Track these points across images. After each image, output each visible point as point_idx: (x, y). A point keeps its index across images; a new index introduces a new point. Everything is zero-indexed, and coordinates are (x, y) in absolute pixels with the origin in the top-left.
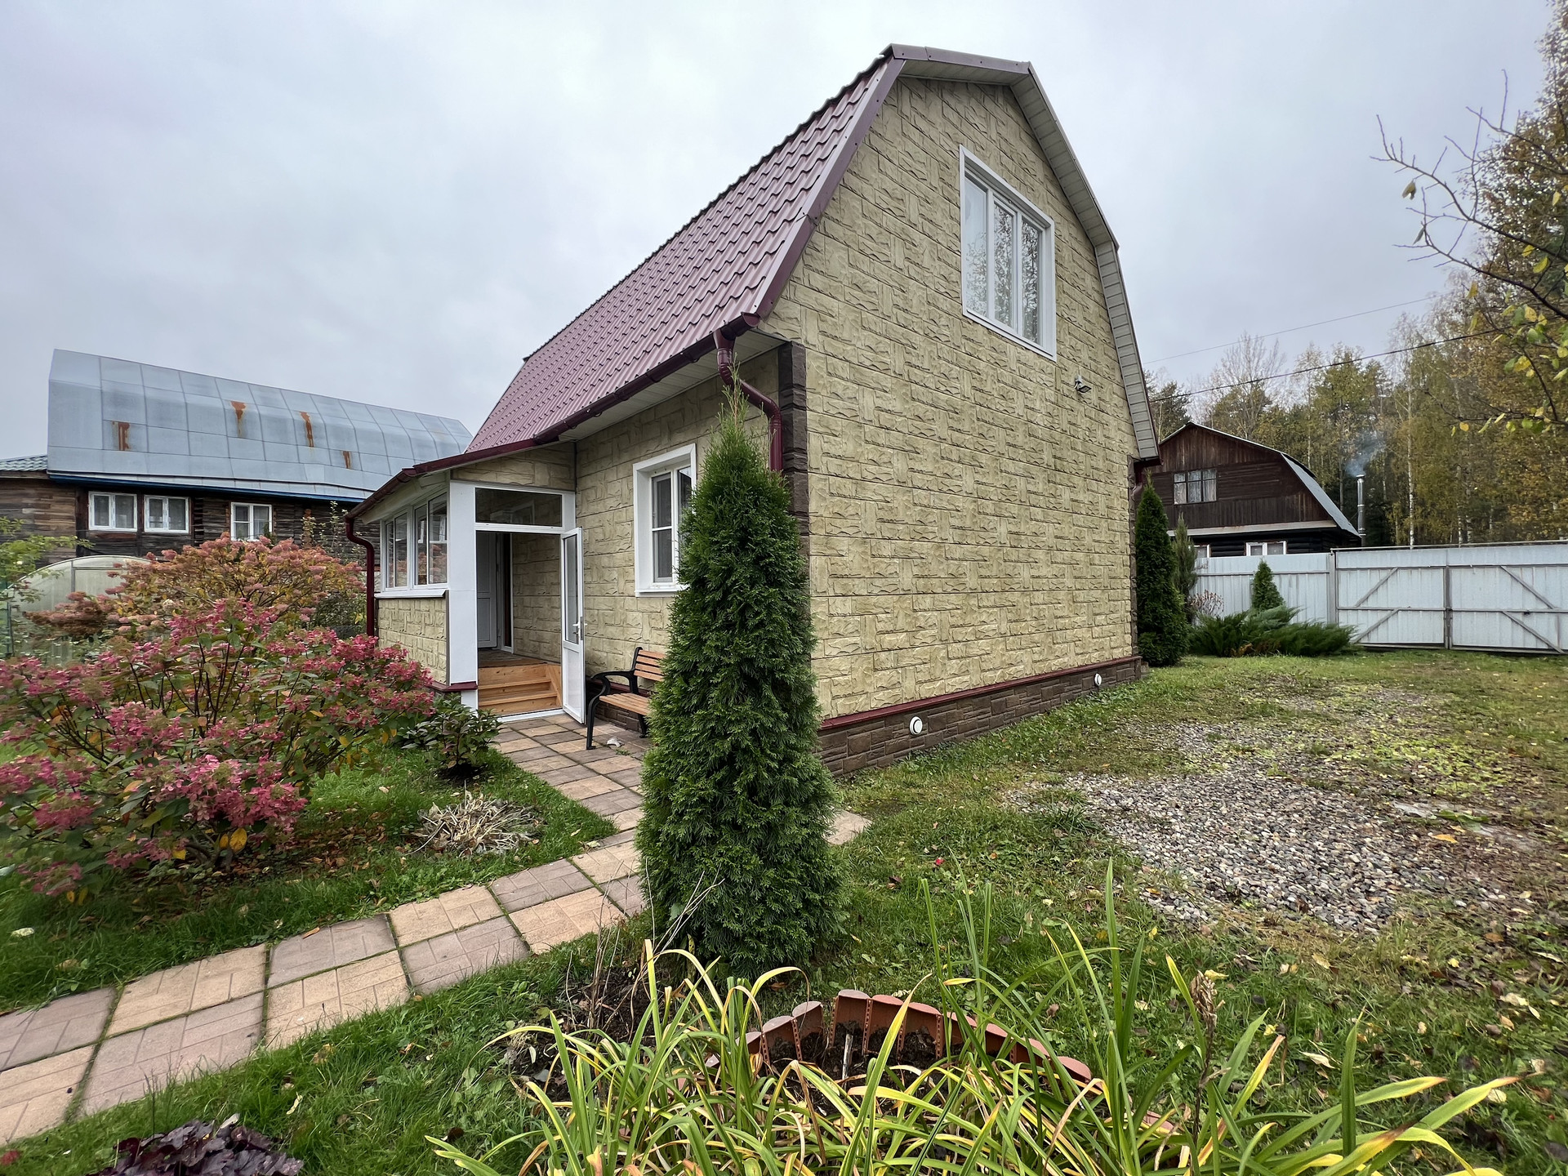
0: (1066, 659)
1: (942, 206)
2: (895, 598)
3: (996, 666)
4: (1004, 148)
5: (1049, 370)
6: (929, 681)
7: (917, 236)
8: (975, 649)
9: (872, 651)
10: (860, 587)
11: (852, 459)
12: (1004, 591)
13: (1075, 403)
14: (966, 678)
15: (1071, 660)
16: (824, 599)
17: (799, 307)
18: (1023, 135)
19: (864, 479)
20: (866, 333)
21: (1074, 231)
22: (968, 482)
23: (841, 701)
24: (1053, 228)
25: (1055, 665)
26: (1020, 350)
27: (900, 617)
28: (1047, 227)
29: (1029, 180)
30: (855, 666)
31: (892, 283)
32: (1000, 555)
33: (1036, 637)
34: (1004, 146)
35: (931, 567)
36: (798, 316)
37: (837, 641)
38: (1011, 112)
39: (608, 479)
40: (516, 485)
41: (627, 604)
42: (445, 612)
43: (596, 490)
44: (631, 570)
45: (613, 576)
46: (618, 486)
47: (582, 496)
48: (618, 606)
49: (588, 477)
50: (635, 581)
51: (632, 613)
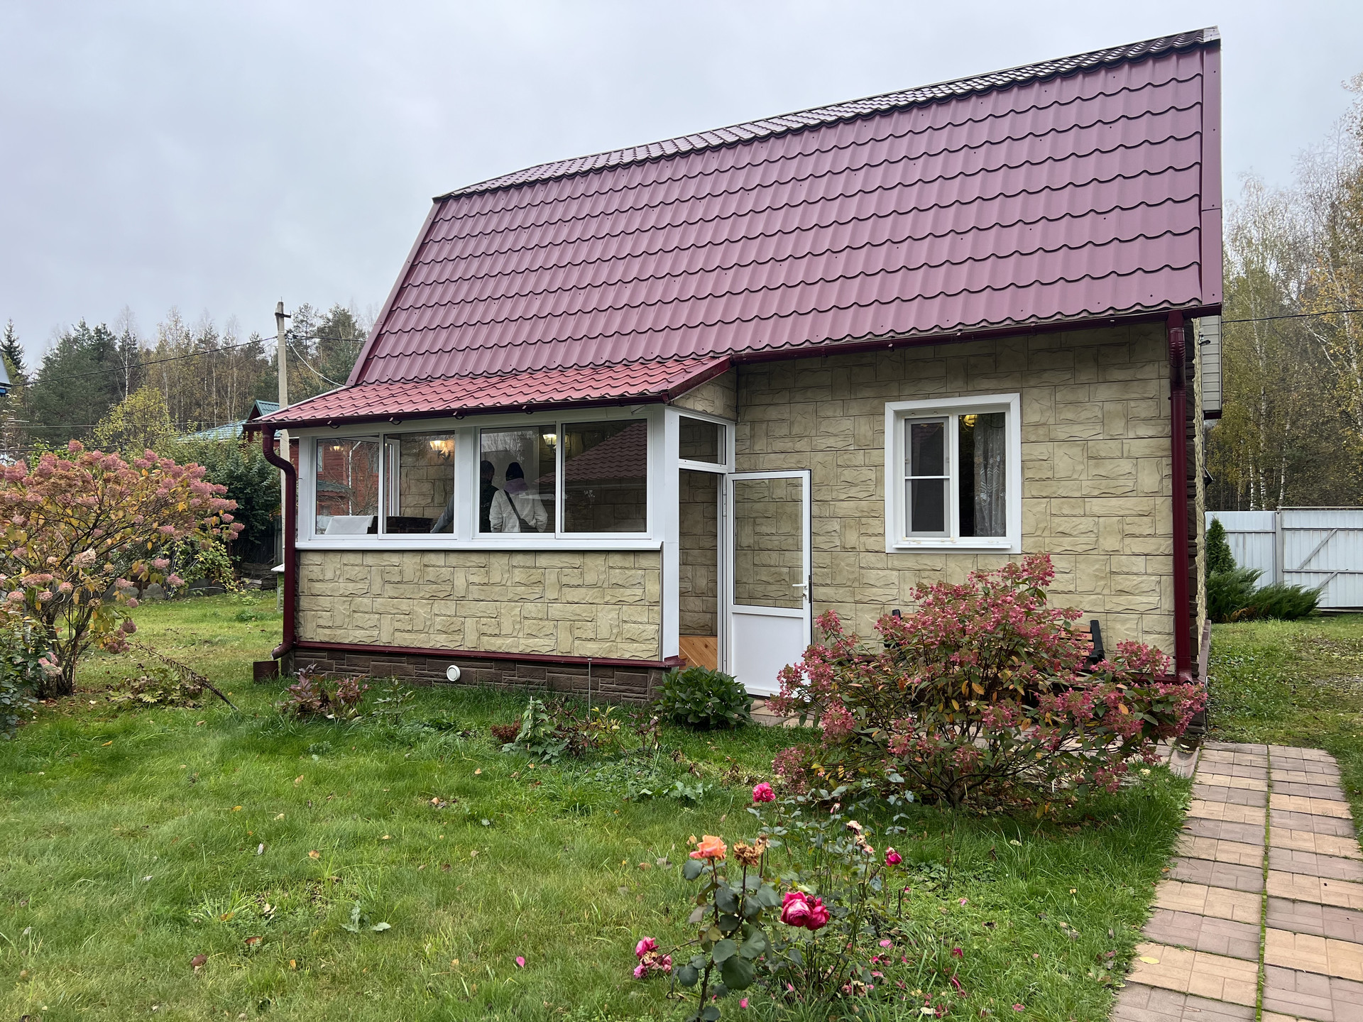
39: (822, 414)
40: (704, 413)
41: (864, 561)
42: (653, 569)
43: (792, 424)
44: (876, 522)
45: (830, 528)
46: (847, 424)
47: (752, 429)
48: (842, 564)
49: (771, 407)
50: (883, 535)
51: (875, 572)
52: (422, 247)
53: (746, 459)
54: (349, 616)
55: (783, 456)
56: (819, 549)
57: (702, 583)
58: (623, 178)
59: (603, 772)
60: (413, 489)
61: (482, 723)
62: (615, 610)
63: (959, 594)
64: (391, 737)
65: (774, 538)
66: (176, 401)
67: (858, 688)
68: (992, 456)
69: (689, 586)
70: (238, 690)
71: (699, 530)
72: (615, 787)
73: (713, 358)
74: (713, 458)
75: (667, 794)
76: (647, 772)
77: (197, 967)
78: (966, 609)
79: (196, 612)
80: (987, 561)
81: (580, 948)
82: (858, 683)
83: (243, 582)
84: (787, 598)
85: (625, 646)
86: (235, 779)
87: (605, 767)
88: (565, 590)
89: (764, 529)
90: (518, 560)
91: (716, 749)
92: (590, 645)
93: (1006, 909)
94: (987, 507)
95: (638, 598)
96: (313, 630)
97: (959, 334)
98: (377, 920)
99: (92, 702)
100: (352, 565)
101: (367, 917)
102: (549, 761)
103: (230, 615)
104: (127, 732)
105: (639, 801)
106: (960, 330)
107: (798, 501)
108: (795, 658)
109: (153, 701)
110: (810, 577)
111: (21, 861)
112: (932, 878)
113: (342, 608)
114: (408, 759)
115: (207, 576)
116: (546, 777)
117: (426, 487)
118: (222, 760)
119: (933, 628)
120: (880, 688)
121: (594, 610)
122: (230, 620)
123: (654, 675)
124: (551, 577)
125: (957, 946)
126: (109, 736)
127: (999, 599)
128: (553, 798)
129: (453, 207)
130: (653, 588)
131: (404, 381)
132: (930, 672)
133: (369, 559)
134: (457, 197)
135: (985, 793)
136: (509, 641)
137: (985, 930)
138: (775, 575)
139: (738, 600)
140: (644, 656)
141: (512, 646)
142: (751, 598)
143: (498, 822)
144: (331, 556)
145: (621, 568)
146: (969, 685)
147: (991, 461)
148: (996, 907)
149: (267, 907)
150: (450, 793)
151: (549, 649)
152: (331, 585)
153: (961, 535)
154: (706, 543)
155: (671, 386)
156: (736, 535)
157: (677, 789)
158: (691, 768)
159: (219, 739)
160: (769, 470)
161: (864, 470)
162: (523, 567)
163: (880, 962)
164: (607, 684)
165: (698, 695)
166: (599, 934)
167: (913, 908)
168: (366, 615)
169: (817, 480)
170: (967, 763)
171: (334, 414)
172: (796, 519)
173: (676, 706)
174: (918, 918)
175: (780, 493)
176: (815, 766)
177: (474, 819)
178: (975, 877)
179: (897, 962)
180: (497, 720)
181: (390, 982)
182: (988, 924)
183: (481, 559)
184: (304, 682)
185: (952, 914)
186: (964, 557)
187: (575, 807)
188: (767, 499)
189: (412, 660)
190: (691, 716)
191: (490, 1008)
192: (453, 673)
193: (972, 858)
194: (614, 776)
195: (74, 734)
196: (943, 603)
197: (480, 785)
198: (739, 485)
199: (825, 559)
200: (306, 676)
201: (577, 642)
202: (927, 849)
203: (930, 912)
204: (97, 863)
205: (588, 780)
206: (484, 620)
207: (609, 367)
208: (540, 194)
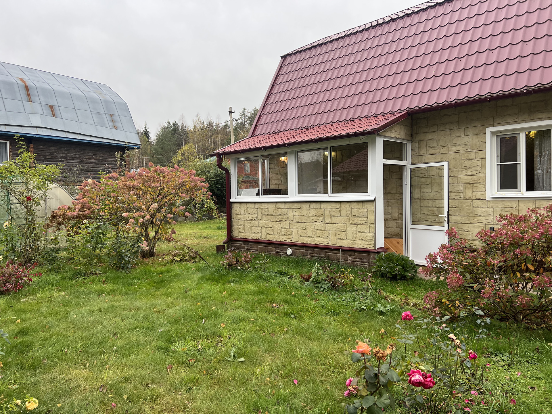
39: (454, 135)
40: (396, 138)
41: (475, 204)
42: (371, 209)
43: (438, 141)
44: (482, 185)
45: (458, 189)
46: (466, 139)
47: (419, 144)
48: (464, 205)
49: (428, 134)
50: (485, 191)
51: (480, 209)
52: (277, 77)
53: (416, 158)
54: (250, 228)
55: (434, 156)
56: (452, 199)
57: (396, 215)
58: (360, 37)
59: (346, 297)
60: (274, 178)
61: (298, 273)
62: (355, 227)
63: (522, 219)
64: (261, 277)
65: (430, 194)
66: (200, 148)
67: (466, 265)
68: (544, 151)
69: (389, 216)
70: (210, 256)
71: (394, 191)
72: (350, 304)
73: (400, 112)
74: (400, 158)
75: (373, 309)
76: (365, 298)
77: (169, 370)
78: (525, 227)
79: (204, 226)
80: (541, 203)
81: (323, 378)
82: (466, 262)
83: (221, 215)
84: (437, 221)
85: (360, 242)
86: (201, 292)
87: (347, 295)
88: (333, 218)
89: (426, 190)
90: (313, 205)
91: (399, 289)
92: (344, 241)
93: (543, 380)
94: (541, 176)
95: (364, 222)
96: (237, 234)
97: (525, 91)
98: (240, 356)
99: (160, 260)
100: (251, 208)
101: (236, 355)
102: (323, 291)
103: (215, 227)
104: (168, 271)
105: (360, 311)
106: (526, 89)
107: (442, 177)
108: (435, 250)
109: (179, 260)
110: (448, 212)
111: (119, 320)
112: (503, 360)
113: (247, 225)
114: (267, 286)
115: (208, 213)
116: (322, 297)
117: (280, 176)
118: (198, 284)
119: (506, 236)
120: (478, 265)
121: (345, 226)
122: (215, 229)
123: (372, 255)
124: (327, 213)
125: (513, 398)
126: (161, 273)
127: (544, 222)
128: (323, 307)
129: (288, 59)
130: (371, 217)
131: (269, 133)
132: (504, 258)
133: (257, 206)
134: (290, 55)
135: (536, 317)
136: (311, 239)
137: (530, 390)
138: (431, 211)
139: (413, 222)
140: (368, 247)
141: (312, 241)
142: (419, 221)
143: (298, 317)
144: (243, 204)
145: (357, 209)
146: (526, 265)
147: (543, 154)
148: (537, 378)
149: (200, 347)
150: (281, 302)
151: (327, 243)
152: (243, 216)
153: (527, 191)
154: (397, 197)
155: (378, 126)
156: (412, 193)
157: (377, 307)
158: (386, 298)
159: (198, 275)
160: (428, 163)
161: (475, 161)
162: (315, 208)
163: (470, 403)
164: (352, 258)
165: (392, 265)
166: (333, 372)
167: (491, 375)
168: (256, 228)
169: (451, 166)
170: (524, 304)
171: (242, 148)
172: (441, 185)
173: (381, 269)
174: (493, 381)
175: (432, 173)
176: (443, 301)
177: (289, 314)
178: (527, 361)
179: (479, 403)
180: (304, 272)
181: (240, 385)
182: (531, 388)
183: (298, 205)
184: (230, 254)
185: (512, 380)
186: (528, 201)
187: (331, 312)
188: (426, 176)
189: (274, 246)
190: (388, 274)
191: (279, 403)
192: (289, 251)
193: (526, 352)
194: (351, 299)
195: (150, 272)
196: (512, 224)
197: (293, 299)
198: (413, 170)
199: (456, 203)
200: (230, 252)
201: (338, 240)
202: (501, 345)
203: (499, 378)
204: (144, 323)
205: (339, 300)
206: (300, 230)
207: (352, 121)
208: (324, 48)
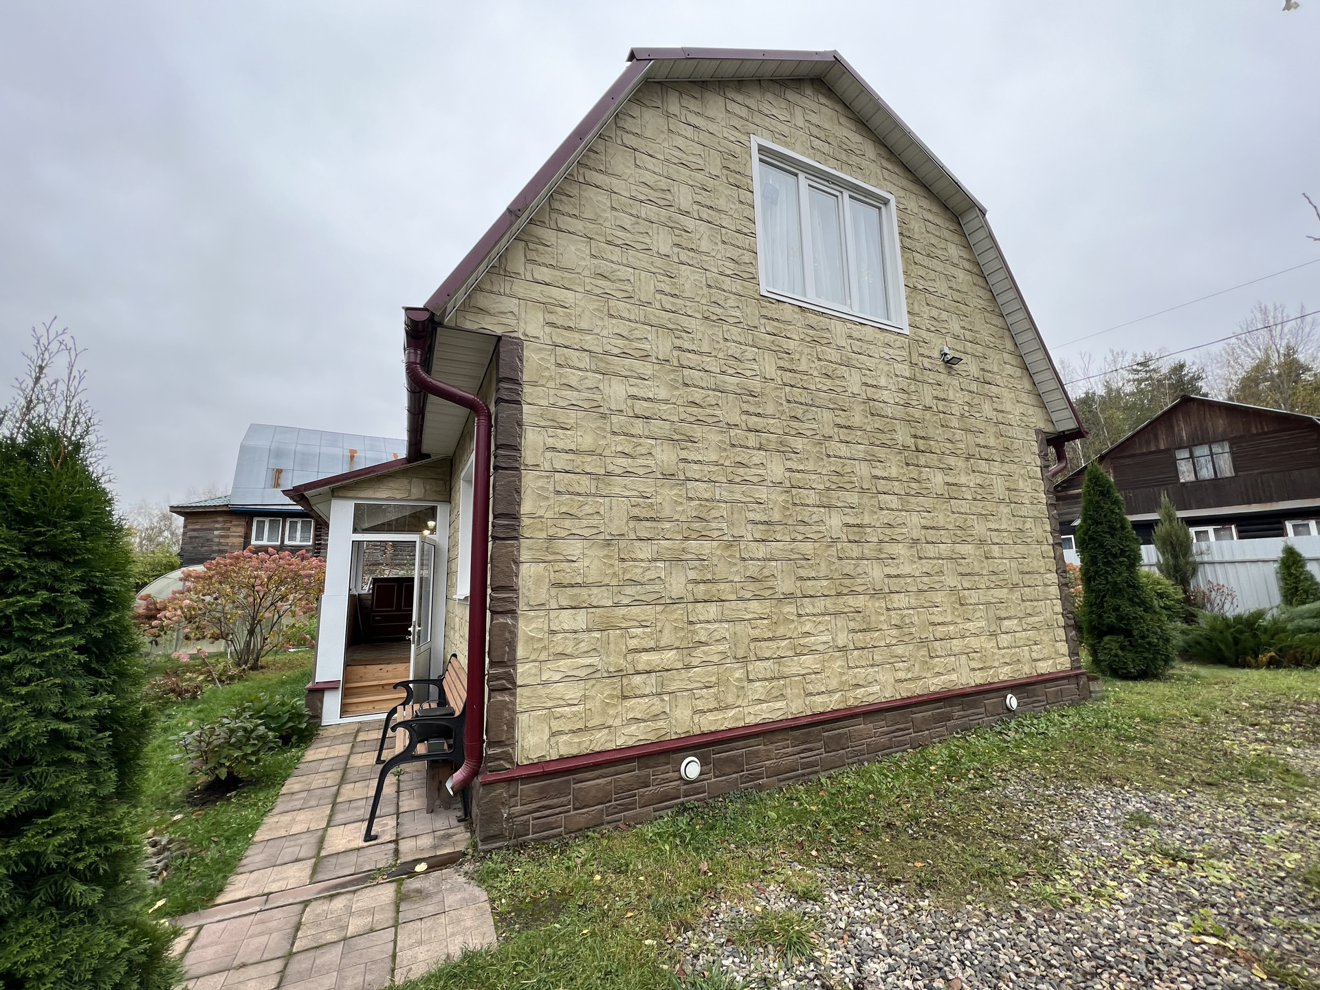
0: (954, 677)
1: (728, 192)
2: (659, 608)
3: (831, 688)
4: (814, 133)
5: (898, 344)
6: (716, 709)
7: (689, 223)
8: (793, 667)
9: (621, 673)
10: (601, 597)
11: (591, 453)
12: (839, 594)
13: (942, 377)
14: (779, 705)
15: (965, 677)
16: (542, 613)
17: (516, 301)
18: (843, 120)
19: (609, 474)
20: (614, 321)
21: (926, 203)
22: (776, 469)
23: (565, 738)
24: (893, 203)
25: (935, 684)
26: (850, 325)
27: (666, 632)
28: (886, 202)
29: (854, 160)
30: (592, 693)
31: (654, 270)
32: (833, 551)
33: (899, 650)
34: (815, 131)
35: (717, 570)
36: (516, 310)
37: (562, 662)
38: (823, 100)
40: (391, 499)
